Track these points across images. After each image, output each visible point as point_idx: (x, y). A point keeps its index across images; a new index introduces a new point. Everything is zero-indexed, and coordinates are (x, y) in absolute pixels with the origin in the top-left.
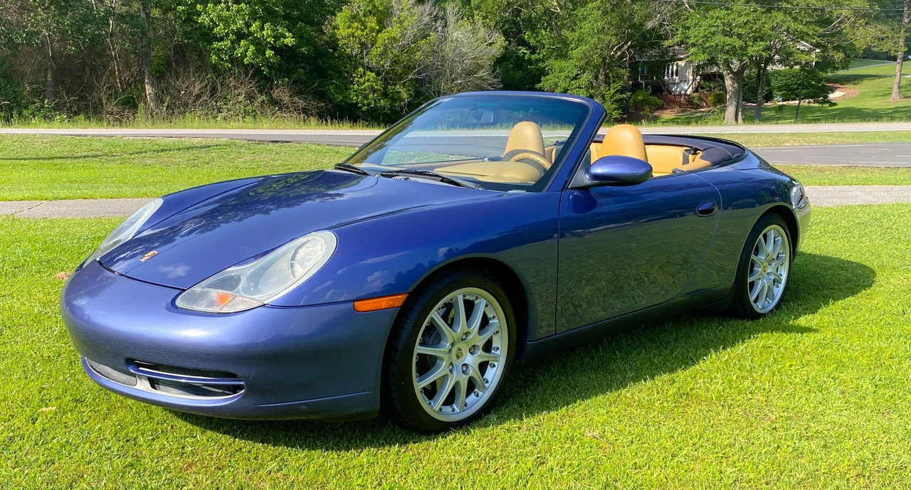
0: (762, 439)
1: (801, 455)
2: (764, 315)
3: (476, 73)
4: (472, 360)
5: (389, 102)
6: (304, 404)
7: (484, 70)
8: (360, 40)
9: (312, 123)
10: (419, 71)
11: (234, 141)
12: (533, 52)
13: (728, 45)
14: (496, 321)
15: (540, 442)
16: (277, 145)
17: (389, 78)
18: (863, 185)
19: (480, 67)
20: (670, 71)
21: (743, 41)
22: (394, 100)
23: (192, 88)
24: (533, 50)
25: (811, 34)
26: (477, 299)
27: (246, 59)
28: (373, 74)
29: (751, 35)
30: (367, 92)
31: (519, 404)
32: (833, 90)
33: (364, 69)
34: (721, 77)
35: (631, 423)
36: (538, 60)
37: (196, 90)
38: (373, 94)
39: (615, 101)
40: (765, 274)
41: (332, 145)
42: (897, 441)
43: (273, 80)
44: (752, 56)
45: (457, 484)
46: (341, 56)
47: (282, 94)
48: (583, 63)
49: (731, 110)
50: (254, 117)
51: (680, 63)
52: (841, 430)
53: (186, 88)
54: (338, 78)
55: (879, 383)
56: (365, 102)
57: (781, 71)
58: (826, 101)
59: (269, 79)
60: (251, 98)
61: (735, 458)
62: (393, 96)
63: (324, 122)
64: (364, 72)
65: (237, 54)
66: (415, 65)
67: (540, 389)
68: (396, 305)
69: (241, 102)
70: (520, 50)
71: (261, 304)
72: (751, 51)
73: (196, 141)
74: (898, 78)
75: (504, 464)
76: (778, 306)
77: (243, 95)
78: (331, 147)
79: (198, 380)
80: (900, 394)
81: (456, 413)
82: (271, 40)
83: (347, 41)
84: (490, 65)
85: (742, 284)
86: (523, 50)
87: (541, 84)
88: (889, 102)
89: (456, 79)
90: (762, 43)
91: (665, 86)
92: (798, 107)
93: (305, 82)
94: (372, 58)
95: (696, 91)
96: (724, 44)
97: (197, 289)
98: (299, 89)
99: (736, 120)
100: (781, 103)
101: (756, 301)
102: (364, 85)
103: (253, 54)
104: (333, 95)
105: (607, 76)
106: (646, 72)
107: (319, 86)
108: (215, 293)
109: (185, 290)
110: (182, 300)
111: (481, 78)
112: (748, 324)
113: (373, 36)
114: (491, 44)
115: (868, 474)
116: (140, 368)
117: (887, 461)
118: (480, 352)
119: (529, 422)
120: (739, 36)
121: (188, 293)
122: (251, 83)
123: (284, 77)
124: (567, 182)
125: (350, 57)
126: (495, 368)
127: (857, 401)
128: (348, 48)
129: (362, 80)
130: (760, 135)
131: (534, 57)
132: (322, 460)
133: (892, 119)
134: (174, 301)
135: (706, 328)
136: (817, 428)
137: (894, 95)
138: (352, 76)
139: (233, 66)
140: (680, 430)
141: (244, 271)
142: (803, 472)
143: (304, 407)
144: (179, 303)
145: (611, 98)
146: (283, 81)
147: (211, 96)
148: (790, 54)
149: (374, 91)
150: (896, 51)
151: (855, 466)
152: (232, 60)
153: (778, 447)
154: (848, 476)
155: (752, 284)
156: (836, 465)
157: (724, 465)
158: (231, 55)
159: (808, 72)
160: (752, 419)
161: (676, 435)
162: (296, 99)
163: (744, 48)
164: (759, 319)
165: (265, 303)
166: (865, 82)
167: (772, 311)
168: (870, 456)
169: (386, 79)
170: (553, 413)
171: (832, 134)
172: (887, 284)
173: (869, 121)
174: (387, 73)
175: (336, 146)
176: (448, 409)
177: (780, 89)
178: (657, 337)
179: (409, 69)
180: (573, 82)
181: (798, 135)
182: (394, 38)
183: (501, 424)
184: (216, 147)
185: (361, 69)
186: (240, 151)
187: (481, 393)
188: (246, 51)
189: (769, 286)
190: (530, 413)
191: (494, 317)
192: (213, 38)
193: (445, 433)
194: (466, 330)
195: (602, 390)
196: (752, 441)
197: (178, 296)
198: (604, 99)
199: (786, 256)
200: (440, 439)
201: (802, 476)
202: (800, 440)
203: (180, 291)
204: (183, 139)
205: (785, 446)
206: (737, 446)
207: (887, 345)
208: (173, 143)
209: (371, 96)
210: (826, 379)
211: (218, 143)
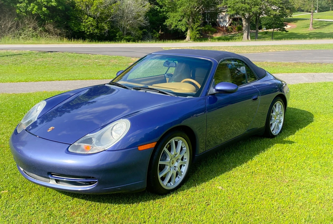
0: (285, 190)
1: (299, 196)
2: (276, 136)
3: (138, 18)
4: (177, 164)
5: (99, 31)
6: (119, 187)
7: (141, 17)
8: (86, 3)
9: (65, 41)
10: (113, 17)
11: (33, 52)
12: (161, 8)
13: (244, 7)
14: (185, 148)
15: (205, 196)
16: (52, 53)
17: (99, 19)
18: (304, 73)
19: (140, 16)
20: (219, 17)
21: (250, 6)
22: (101, 30)
23: (7, 25)
24: (161, 7)
25: (277, 3)
26: (179, 140)
27: (33, 12)
28: (92, 19)
29: (253, 3)
30: (89, 26)
31: (193, 180)
32: (286, 25)
33: (87, 16)
34: (241, 19)
35: (237, 186)
36: (163, 12)
37: (9, 26)
38: (92, 27)
39: (198, 30)
40: (275, 120)
41: (78, 53)
42: (331, 188)
43: (45, 20)
44: (253, 12)
45: (179, 215)
46: (77, 10)
47: (50, 27)
48: (183, 14)
49: (245, 35)
50: (37, 37)
51: (223, 13)
52: (311, 185)
53: (5, 24)
54: (76, 20)
55: (322, 164)
56: (88, 30)
57: (265, 17)
58: (284, 30)
59: (44, 20)
60: (35, 29)
61: (277, 198)
62: (101, 28)
63: (70, 40)
64: (88, 17)
65: (29, 9)
66: (111, 15)
67: (200, 173)
68: (152, 147)
69: (30, 31)
70: (155, 7)
71: (104, 150)
72: (253, 10)
73: (15, 52)
74: (312, 20)
75: (195, 206)
76: (281, 132)
77: (32, 28)
78: (78, 54)
79: (78, 180)
80: (330, 169)
81: (172, 185)
82: (46, 3)
83: (79, 4)
84: (144, 15)
85: (268, 125)
86: (157, 7)
87: (165, 23)
88: (309, 30)
89: (129, 21)
90: (258, 7)
91: (217, 23)
92: (273, 32)
93: (60, 22)
94: (91, 11)
95: (230, 25)
96: (242, 7)
97: (76, 144)
98: (58, 25)
99: (248, 38)
100: (266, 30)
101: (273, 131)
102: (88, 23)
103: (36, 9)
104: (73, 27)
105: (193, 19)
106: (209, 17)
107: (67, 24)
108: (83, 145)
109: (71, 145)
110: (71, 149)
111: (140, 21)
112: (271, 140)
113: (91, 2)
114: (144, 6)
115: (323, 202)
116: (53, 176)
117: (329, 196)
118: (180, 161)
119: (199, 187)
120: (248, 4)
121: (73, 146)
122: (35, 22)
123: (51, 19)
124: (207, 92)
125: (81, 11)
126: (185, 166)
127: (315, 172)
128: (80, 7)
129: (87, 21)
130: (259, 46)
131: (161, 10)
132: (124, 208)
133: (310, 38)
134: (68, 149)
135: (255, 142)
136: (303, 185)
137: (310, 27)
138: (82, 19)
139: (27, 14)
140: (255, 188)
141: (94, 136)
142: (301, 203)
143: (119, 188)
144: (69, 150)
145: (196, 29)
146: (50, 21)
147: (17, 28)
148: (269, 11)
149: (92, 26)
150: (310, 10)
151: (318, 199)
152: (26, 12)
153: (291, 193)
154: (316, 203)
155: (271, 124)
156: (312, 199)
157: (273, 201)
158: (26, 10)
159: (276, 18)
160: (280, 182)
161: (254, 190)
162: (56, 29)
163: (250, 9)
164: (274, 138)
165: (106, 149)
166: (299, 22)
167: (278, 134)
168: (323, 195)
169: (97, 21)
170: (207, 183)
171: (287, 46)
172: (318, 120)
173: (302, 39)
174: (98, 18)
175: (80, 53)
176: (169, 184)
177: (265, 25)
178: (238, 147)
179: (108, 16)
180: (179, 22)
181: (274, 46)
182: (101, 3)
183: (189, 189)
184: (24, 55)
185: (86, 16)
186: (36, 56)
187: (180, 177)
188: (33, 8)
189: (277, 125)
190: (199, 184)
191: (184, 147)
192: (17, 2)
193: (169, 194)
194: (176, 153)
195: (222, 172)
196: (281, 191)
197: (69, 147)
198: (193, 29)
199: (283, 112)
200: (167, 197)
201: (301, 204)
202: (298, 190)
203: (70, 145)
204: (8, 51)
205: (293, 193)
206: (276, 193)
207: (323, 148)
208: (4, 53)
209: (91, 28)
210: (303, 164)
211: (25, 53)
